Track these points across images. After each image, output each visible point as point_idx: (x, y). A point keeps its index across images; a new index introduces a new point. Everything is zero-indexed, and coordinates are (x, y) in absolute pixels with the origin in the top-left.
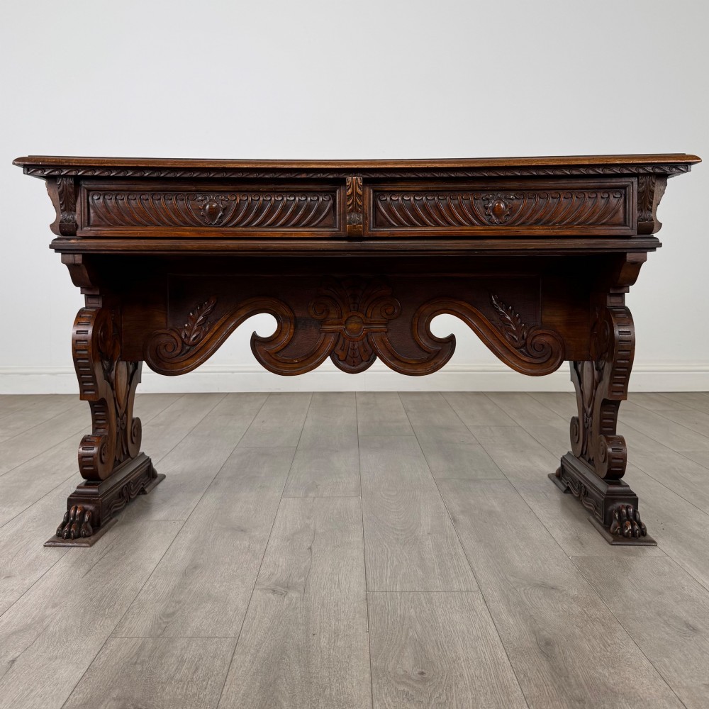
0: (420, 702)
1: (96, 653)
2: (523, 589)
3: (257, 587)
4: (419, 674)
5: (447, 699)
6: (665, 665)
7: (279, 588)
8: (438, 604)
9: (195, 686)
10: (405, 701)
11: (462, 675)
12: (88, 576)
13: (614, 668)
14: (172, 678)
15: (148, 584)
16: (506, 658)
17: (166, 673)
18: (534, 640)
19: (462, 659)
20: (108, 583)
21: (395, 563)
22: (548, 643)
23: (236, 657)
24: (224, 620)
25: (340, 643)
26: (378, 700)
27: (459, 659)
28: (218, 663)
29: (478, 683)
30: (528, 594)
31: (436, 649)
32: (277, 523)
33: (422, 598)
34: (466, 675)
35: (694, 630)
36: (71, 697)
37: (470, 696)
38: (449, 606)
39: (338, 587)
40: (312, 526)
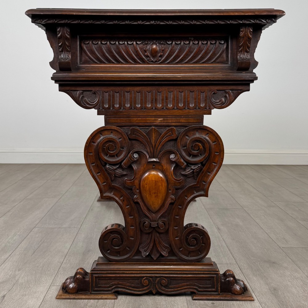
1: (46, 293)
2: (259, 263)
4: (212, 303)
12: (34, 255)
18: (268, 288)
20: (45, 259)
22: (275, 289)
30: (261, 265)
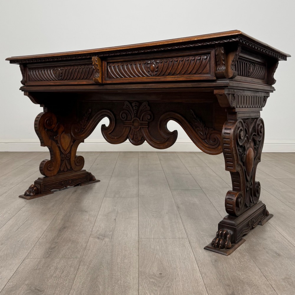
0: (159, 286)
1: (19, 265)
3: (91, 236)
4: (159, 274)
5: (171, 285)
6: (266, 270)
7: (100, 237)
8: (169, 244)
9: (62, 280)
10: (153, 286)
11: (178, 275)
12: (17, 231)
13: (243, 271)
14: (52, 276)
15: (44, 235)
16: (197, 267)
17: (49, 273)
18: (210, 259)
19: (178, 268)
20: (26, 234)
21: (152, 226)
23: (80, 266)
24: (76, 250)
25: (126, 261)
26: (141, 286)
27: (177, 268)
28: (72, 269)
29: (185, 278)
30: (208, 239)
31: (167, 264)
32: (101, 208)
33: (163, 241)
34: (180, 274)
35: (279, 255)
36: (7, 284)
37: (181, 284)
38: (174, 245)
39: (126, 236)
40: (116, 210)
